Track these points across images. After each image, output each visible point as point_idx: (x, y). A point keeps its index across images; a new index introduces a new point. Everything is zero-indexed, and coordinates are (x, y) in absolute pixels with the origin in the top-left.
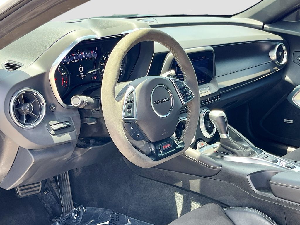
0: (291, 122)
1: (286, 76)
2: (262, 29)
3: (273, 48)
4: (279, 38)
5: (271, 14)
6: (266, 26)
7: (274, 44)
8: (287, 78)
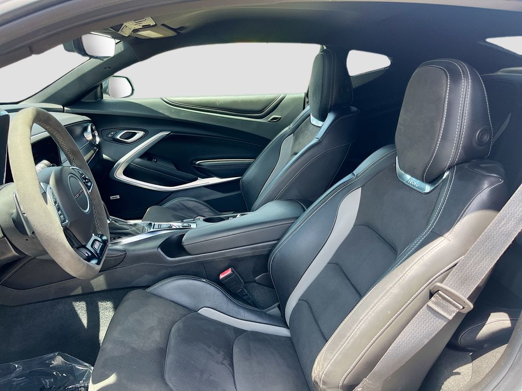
0: (118, 197)
1: (104, 155)
2: (63, 111)
3: (85, 129)
4: (87, 118)
5: (70, 95)
6: (66, 108)
7: (86, 125)
8: (105, 156)
